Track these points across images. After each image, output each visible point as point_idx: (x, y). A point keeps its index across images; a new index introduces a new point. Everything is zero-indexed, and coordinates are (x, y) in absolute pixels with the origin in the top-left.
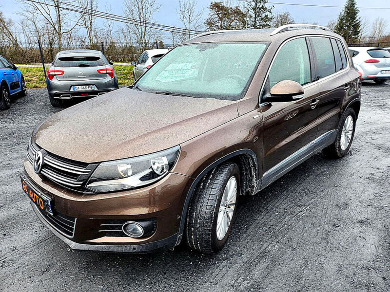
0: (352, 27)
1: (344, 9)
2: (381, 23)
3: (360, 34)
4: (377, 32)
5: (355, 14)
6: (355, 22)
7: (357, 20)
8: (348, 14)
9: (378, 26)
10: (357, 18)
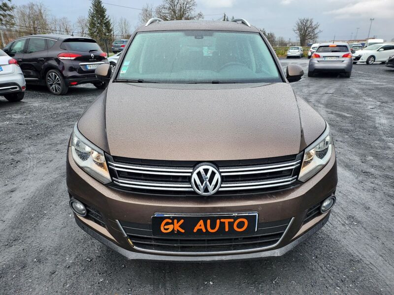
0: (104, 25)
1: (91, 6)
2: (125, 23)
3: (112, 33)
4: (124, 31)
5: (104, 12)
6: (105, 20)
7: (107, 19)
8: (97, 11)
9: (123, 25)
10: (106, 17)
